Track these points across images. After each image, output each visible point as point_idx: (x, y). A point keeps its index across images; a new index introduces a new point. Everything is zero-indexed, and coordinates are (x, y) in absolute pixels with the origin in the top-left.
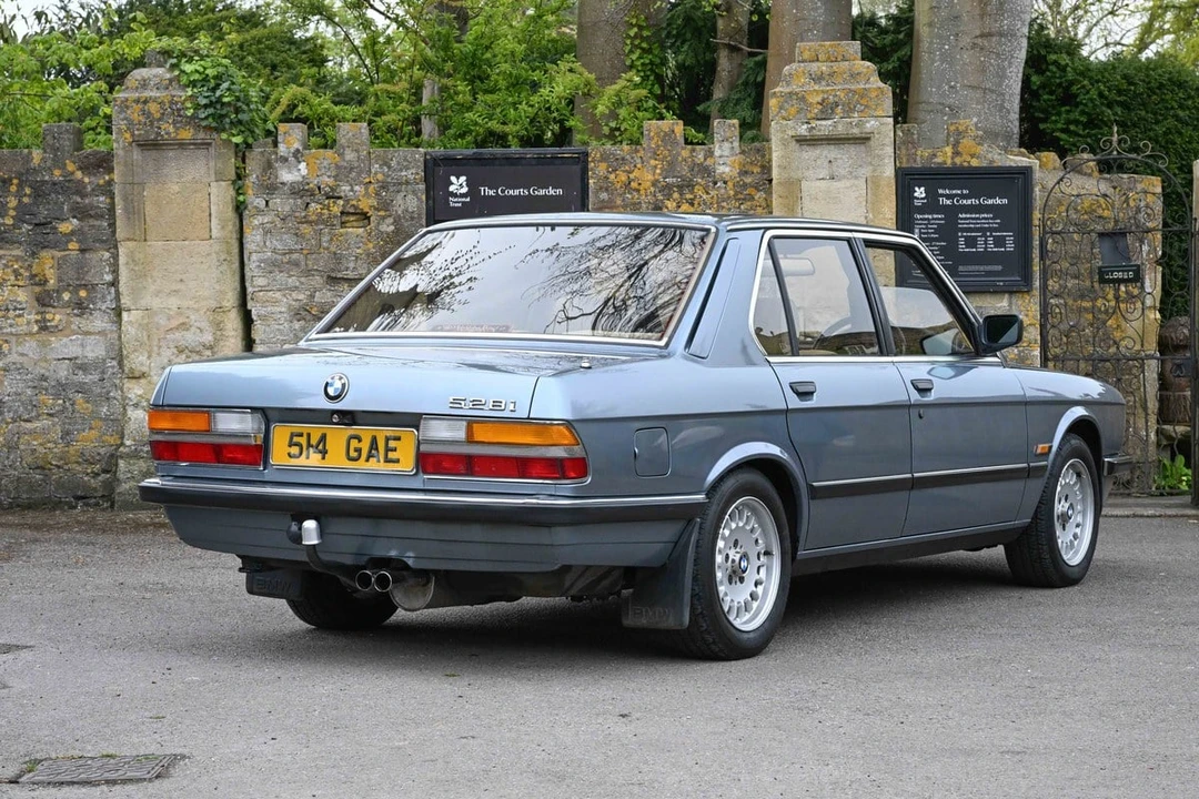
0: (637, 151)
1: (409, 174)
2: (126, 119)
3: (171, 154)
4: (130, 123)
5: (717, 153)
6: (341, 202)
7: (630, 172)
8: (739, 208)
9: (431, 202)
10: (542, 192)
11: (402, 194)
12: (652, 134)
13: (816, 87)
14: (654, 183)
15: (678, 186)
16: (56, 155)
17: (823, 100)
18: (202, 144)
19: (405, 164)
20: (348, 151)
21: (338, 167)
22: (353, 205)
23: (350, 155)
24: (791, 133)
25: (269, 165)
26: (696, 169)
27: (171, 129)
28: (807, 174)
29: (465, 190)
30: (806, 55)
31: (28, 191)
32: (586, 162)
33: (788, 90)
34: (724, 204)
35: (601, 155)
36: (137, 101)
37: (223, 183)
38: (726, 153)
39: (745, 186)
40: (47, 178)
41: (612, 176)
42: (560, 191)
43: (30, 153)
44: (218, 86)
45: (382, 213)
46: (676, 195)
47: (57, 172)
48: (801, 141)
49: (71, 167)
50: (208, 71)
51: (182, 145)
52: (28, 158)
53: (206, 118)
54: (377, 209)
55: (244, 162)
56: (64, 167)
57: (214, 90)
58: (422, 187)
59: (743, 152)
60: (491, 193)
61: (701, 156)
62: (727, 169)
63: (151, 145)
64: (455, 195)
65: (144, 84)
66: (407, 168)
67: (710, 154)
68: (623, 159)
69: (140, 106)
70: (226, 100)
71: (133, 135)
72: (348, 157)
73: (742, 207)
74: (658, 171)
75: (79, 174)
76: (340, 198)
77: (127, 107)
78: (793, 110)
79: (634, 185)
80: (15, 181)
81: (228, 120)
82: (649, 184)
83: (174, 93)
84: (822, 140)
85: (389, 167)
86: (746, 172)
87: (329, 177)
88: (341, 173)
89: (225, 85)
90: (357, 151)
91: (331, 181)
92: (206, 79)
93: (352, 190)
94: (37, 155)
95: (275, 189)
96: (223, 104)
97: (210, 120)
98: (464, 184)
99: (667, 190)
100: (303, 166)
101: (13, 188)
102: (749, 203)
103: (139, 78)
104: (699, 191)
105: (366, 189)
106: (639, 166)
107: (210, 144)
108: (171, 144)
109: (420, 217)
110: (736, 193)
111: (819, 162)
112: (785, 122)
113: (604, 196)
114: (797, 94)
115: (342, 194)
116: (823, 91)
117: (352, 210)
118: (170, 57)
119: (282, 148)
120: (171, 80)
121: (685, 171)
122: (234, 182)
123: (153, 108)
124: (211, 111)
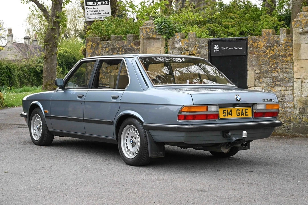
0: (260, 37)
1: (204, 44)
2: (142, 33)
3: (152, 41)
4: (143, 34)
5: (280, 37)
6: (189, 52)
7: (258, 43)
8: (285, 51)
9: (210, 51)
10: (237, 48)
11: (203, 50)
12: (264, 33)
13: (305, 19)
14: (264, 46)
15: (270, 46)
16: (129, 42)
17: (306, 22)
18: (159, 38)
19: (203, 42)
20: (190, 39)
21: (188, 43)
22: (191, 53)
23: (191, 40)
24: (297, 31)
25: (173, 43)
26: (275, 42)
27: (152, 35)
28: (302, 42)
29: (218, 48)
30: (304, 10)
31: (124, 50)
32: (247, 40)
33: (297, 20)
34: (282, 51)
35: (251, 39)
36: (145, 28)
37: (163, 48)
38: (282, 37)
39: (287, 46)
40: (127, 47)
41: (254, 44)
42: (241, 48)
43: (124, 41)
44: (161, 24)
45: (198, 54)
46: (269, 49)
47: (129, 46)
48: (300, 33)
49: (132, 44)
50: (160, 21)
51: (154, 39)
52: (124, 43)
53: (158, 32)
54: (197, 53)
55: (168, 42)
56: (130, 45)
57: (160, 25)
58: (207, 48)
59: (287, 37)
60: (224, 49)
61: (276, 38)
62: (283, 41)
63: (148, 39)
64: (216, 50)
65: (147, 24)
66: (204, 43)
67: (278, 37)
68: (256, 39)
69: (145, 30)
70: (162, 27)
71: (144, 37)
72: (190, 41)
73: (286, 51)
74: (265, 42)
75: (134, 46)
76: (189, 51)
77: (143, 30)
78: (298, 25)
79: (259, 46)
80: (121, 48)
81: (163, 32)
82: (262, 46)
83: (153, 26)
84: (306, 33)
85: (200, 43)
86: (287, 42)
87: (186, 45)
88: (189, 44)
89: (163, 24)
90: (193, 39)
91: (187, 47)
92: (159, 23)
93: (191, 49)
94: (125, 42)
95: (175, 49)
96: (162, 29)
97: (159, 32)
98: (218, 47)
99: (267, 47)
100: (180, 43)
101: (121, 50)
102: (288, 50)
103: (146, 23)
104: (275, 47)
105: (194, 48)
106: (260, 41)
107: (160, 38)
108: (152, 39)
109: (206, 55)
110: (285, 48)
111: (306, 39)
112: (296, 28)
113: (251, 49)
114: (299, 20)
115: (189, 50)
116: (306, 20)
117: (191, 54)
118: (154, 17)
119: (176, 39)
120: (153, 23)
121: (272, 42)
122: (165, 47)
123: (148, 30)
124: (159, 30)
